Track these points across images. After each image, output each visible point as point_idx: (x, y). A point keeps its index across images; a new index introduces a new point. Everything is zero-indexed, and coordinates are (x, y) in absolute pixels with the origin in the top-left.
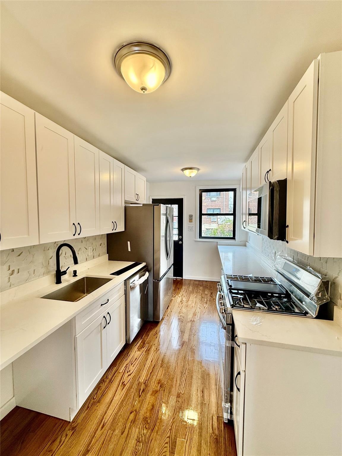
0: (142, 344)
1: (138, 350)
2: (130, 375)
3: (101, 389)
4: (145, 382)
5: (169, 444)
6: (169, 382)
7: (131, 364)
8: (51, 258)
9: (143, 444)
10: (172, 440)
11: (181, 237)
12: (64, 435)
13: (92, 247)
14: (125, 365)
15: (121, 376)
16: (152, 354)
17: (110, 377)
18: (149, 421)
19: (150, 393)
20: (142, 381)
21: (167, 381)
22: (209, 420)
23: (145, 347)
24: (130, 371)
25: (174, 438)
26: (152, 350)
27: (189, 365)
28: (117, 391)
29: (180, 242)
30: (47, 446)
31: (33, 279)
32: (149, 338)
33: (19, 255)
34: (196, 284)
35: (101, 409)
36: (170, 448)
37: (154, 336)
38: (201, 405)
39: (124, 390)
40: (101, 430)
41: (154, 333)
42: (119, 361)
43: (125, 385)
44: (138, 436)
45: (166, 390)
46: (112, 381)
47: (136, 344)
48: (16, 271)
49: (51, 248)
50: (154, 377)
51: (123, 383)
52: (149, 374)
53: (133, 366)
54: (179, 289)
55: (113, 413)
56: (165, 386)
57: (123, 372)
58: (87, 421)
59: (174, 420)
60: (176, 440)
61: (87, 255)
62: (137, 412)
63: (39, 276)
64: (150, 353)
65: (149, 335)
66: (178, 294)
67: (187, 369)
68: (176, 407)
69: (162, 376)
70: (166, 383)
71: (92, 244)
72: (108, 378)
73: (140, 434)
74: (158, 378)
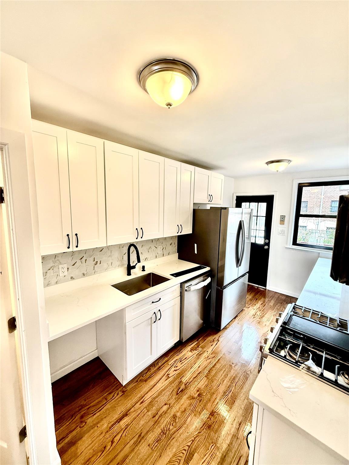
0: (196, 346)
1: (190, 351)
2: (176, 370)
3: (150, 371)
4: (186, 384)
5: (187, 451)
6: (208, 395)
7: (179, 362)
8: (124, 254)
9: (165, 437)
10: (190, 450)
11: (267, 241)
12: (117, 393)
13: (161, 246)
14: (174, 360)
15: (169, 367)
16: (202, 360)
17: (160, 364)
18: (177, 420)
19: (187, 396)
20: (184, 381)
21: (206, 393)
22: (235, 457)
23: (198, 351)
24: (177, 367)
25: (193, 451)
26: (204, 356)
27: (235, 388)
28: (161, 379)
29: (266, 247)
30: (106, 395)
31: (111, 269)
32: (204, 342)
33: (101, 251)
34: (281, 300)
35: (145, 387)
36: (187, 456)
37: (210, 342)
38: (232, 437)
39: (167, 381)
40: (140, 404)
41: (212, 339)
42: (172, 354)
43: (169, 377)
44: (164, 427)
45: (202, 401)
46: (160, 369)
47: (191, 344)
48: (99, 262)
49: (125, 246)
50: (196, 383)
51: (168, 375)
52: (193, 377)
53: (181, 364)
54: (256, 300)
55: (152, 396)
56: (203, 397)
57: (171, 365)
58: (133, 391)
59: (199, 434)
60: (195, 453)
61: (156, 253)
62: (170, 407)
63: (115, 268)
64: (200, 358)
65: (205, 340)
66: (254, 305)
67: (232, 392)
68: (206, 424)
69: (204, 386)
70: (204, 394)
71: (162, 243)
72: (158, 365)
73: (166, 427)
74: (199, 386)
